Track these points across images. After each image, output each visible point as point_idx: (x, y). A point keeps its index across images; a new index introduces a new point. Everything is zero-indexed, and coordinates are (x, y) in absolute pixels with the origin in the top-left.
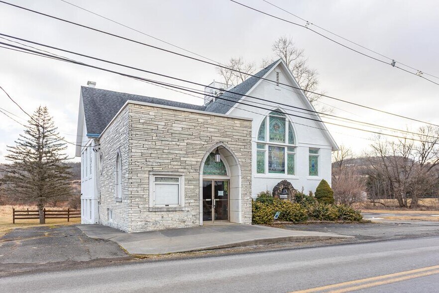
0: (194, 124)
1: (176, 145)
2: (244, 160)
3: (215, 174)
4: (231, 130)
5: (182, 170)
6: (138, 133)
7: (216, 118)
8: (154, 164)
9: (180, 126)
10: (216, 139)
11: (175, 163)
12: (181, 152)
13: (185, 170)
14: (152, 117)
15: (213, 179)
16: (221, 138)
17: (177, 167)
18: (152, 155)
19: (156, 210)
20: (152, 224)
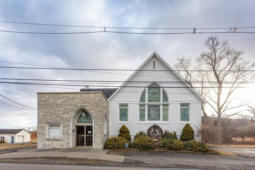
0: (67, 99)
1: (58, 109)
2: (96, 115)
3: (87, 122)
4: (88, 99)
5: (61, 121)
6: (41, 106)
7: (79, 94)
8: (48, 119)
9: (60, 100)
10: (79, 105)
11: (58, 118)
12: (61, 113)
13: (63, 121)
14: (47, 98)
15: (85, 125)
16: (82, 104)
17: (59, 120)
18: (47, 115)
19: (49, 140)
20: (47, 146)
